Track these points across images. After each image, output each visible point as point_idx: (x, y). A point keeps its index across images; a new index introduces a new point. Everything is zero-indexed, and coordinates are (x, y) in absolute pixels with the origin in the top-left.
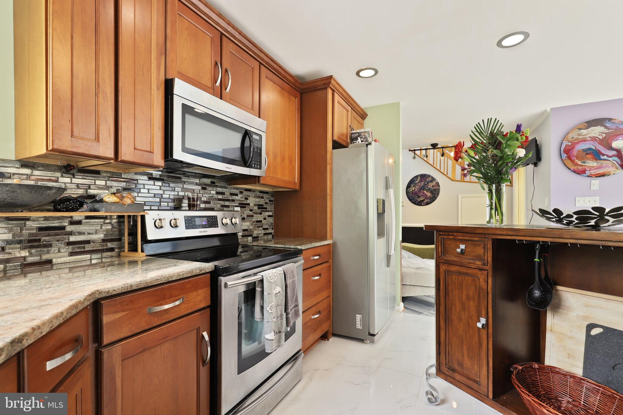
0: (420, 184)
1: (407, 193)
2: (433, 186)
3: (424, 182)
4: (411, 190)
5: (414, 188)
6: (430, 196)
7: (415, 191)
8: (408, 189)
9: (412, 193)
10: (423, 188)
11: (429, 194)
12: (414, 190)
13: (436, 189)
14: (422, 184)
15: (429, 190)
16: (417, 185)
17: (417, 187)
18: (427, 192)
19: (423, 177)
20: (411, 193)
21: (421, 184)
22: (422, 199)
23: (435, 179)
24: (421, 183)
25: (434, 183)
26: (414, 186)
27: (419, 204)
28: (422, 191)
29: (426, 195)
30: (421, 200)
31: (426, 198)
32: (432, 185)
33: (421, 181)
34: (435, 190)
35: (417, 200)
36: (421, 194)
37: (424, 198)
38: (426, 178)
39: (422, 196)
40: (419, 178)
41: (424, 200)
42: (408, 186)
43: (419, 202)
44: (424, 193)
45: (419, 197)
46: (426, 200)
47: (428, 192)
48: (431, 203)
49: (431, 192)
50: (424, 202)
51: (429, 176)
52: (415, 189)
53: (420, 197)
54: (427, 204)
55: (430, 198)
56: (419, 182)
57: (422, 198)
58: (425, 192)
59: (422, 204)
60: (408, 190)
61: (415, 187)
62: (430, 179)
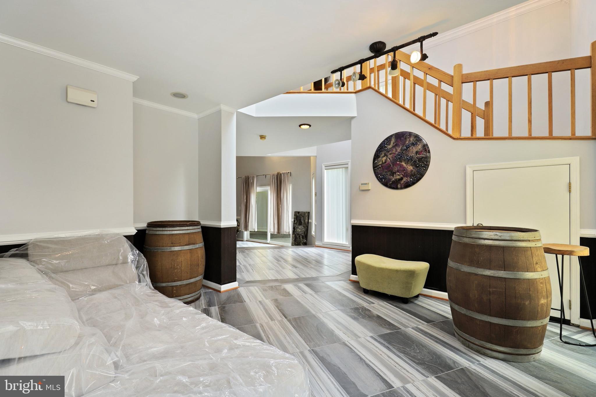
0: (394, 151)
1: (375, 167)
2: (417, 153)
3: (401, 147)
4: (381, 163)
5: (385, 158)
6: (412, 171)
7: (387, 163)
8: (376, 161)
9: (382, 166)
10: (400, 158)
11: (410, 168)
12: (385, 162)
13: (423, 158)
14: (399, 150)
15: (409, 160)
16: (390, 153)
17: (390, 156)
18: (407, 163)
19: (400, 137)
20: (380, 168)
21: (396, 150)
22: (398, 177)
23: (421, 140)
24: (397, 148)
25: (420, 147)
26: (385, 155)
27: (394, 185)
28: (398, 163)
29: (404, 169)
30: (396, 180)
31: (406, 175)
32: (416, 150)
33: (396, 145)
34: (420, 160)
35: (390, 180)
36: (396, 169)
37: (401, 176)
38: (406, 139)
39: (398, 171)
40: (393, 140)
41: (402, 179)
42: (376, 156)
43: (393, 182)
44: (401, 166)
45: (393, 174)
46: (405, 179)
47: (409, 164)
48: (413, 183)
49: (415, 165)
50: (402, 182)
51: (410, 134)
52: (386, 160)
53: (395, 173)
54: (408, 185)
55: (412, 175)
56: (393, 147)
57: (399, 175)
58: (403, 163)
59: (399, 186)
60: (376, 163)
61: (387, 157)
62: (411, 139)
